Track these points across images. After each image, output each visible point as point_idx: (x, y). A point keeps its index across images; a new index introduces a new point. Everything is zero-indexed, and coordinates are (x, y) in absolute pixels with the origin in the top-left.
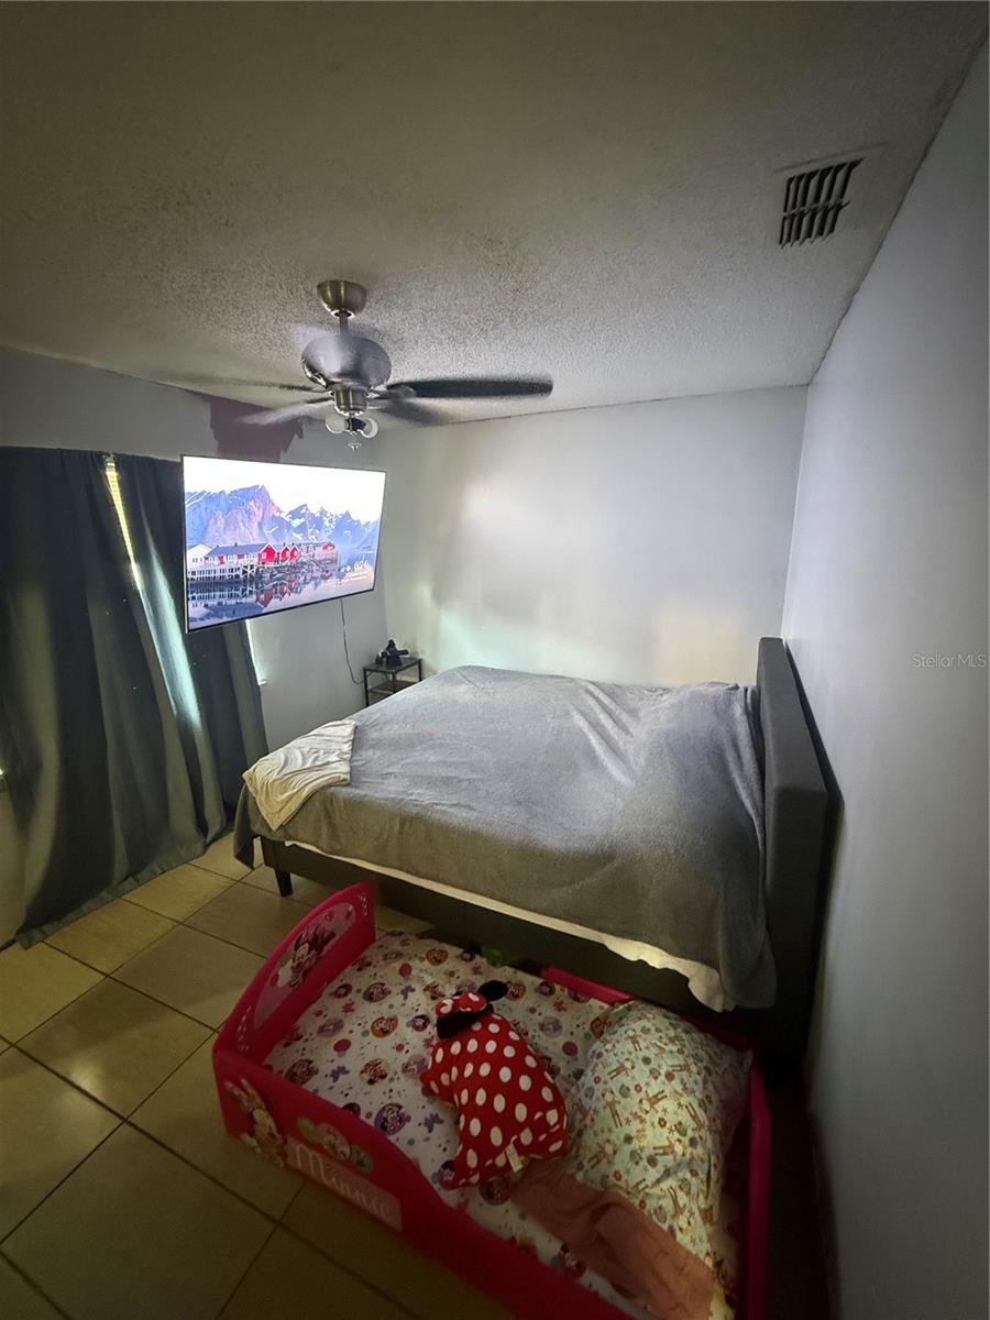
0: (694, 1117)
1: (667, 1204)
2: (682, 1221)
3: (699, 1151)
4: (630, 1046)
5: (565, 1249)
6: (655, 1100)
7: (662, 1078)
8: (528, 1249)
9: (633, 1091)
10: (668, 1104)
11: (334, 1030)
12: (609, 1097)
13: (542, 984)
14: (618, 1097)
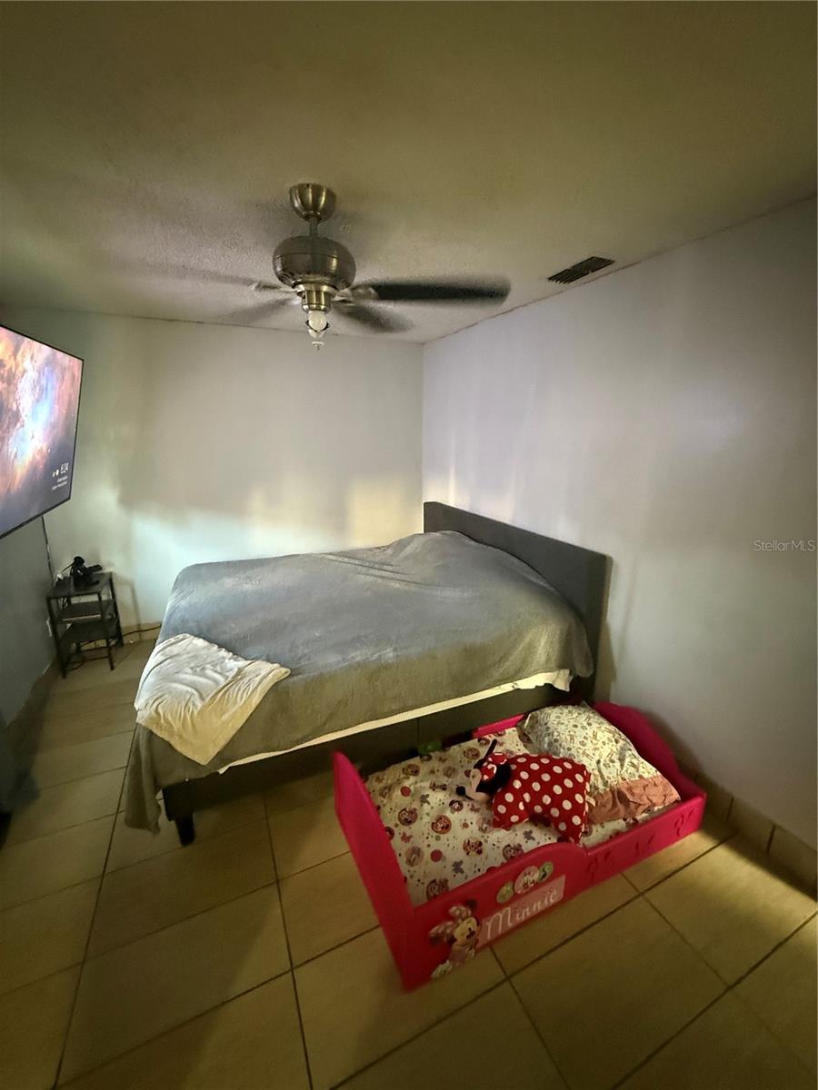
0: (610, 732)
1: (632, 770)
2: (641, 769)
3: (621, 743)
4: (563, 727)
5: (625, 820)
6: (595, 736)
7: (588, 727)
8: (618, 834)
9: (585, 741)
10: (600, 735)
11: (419, 855)
12: (581, 751)
13: (479, 741)
14: (583, 748)
